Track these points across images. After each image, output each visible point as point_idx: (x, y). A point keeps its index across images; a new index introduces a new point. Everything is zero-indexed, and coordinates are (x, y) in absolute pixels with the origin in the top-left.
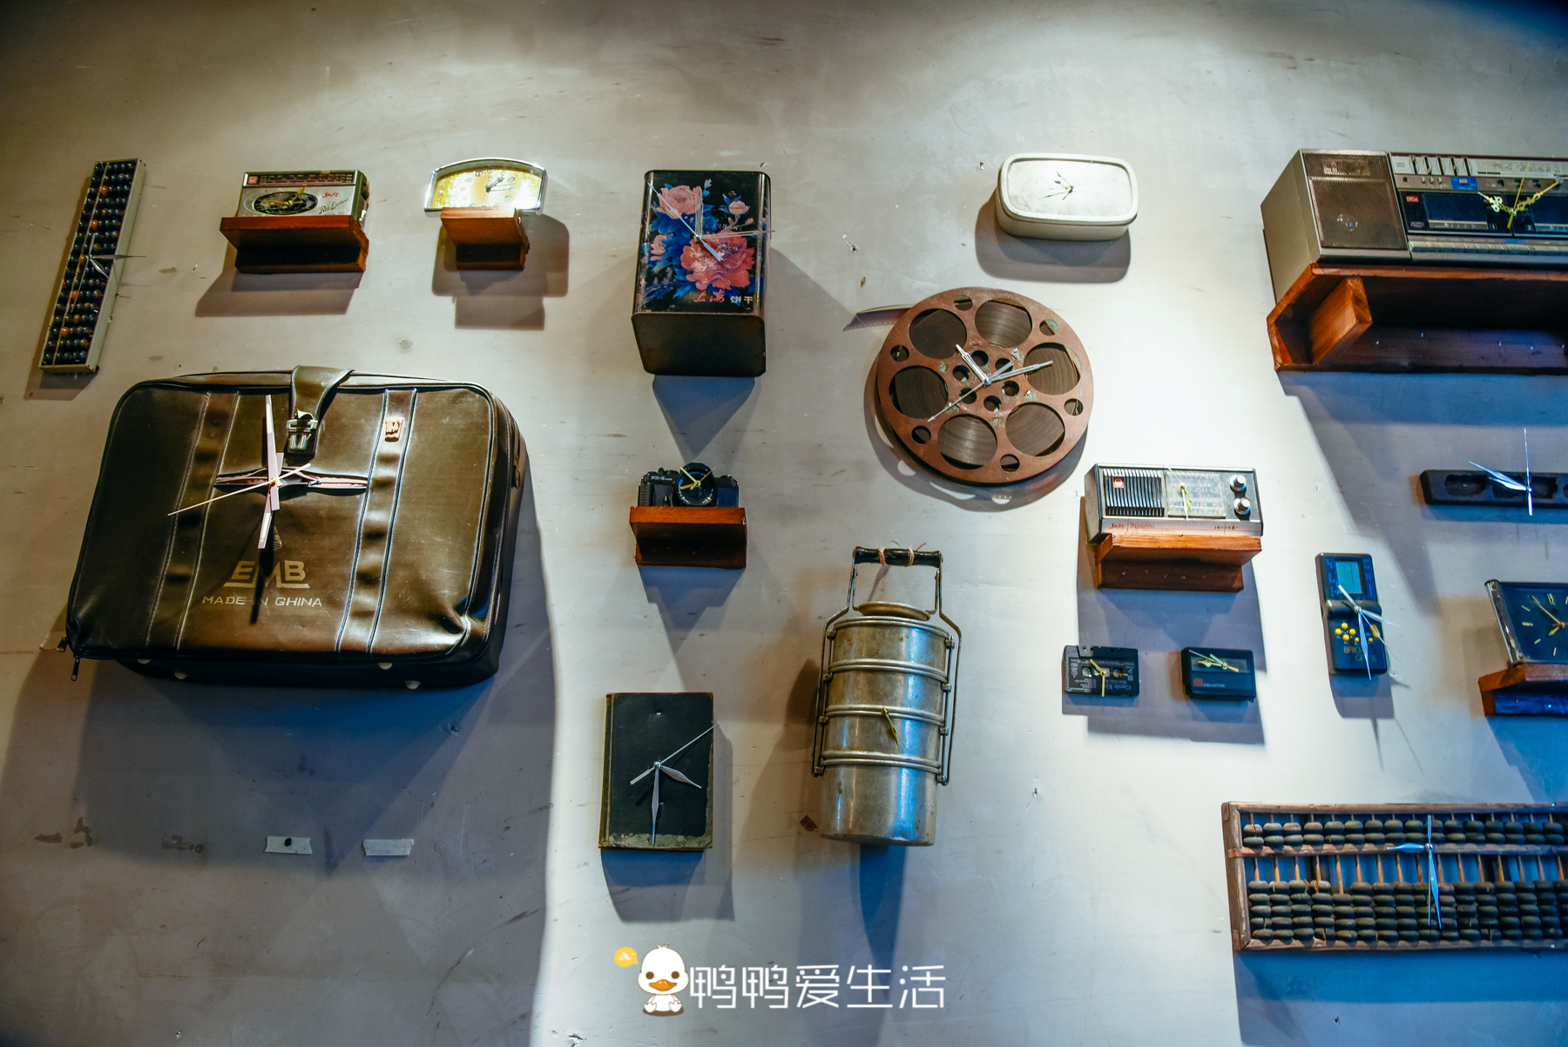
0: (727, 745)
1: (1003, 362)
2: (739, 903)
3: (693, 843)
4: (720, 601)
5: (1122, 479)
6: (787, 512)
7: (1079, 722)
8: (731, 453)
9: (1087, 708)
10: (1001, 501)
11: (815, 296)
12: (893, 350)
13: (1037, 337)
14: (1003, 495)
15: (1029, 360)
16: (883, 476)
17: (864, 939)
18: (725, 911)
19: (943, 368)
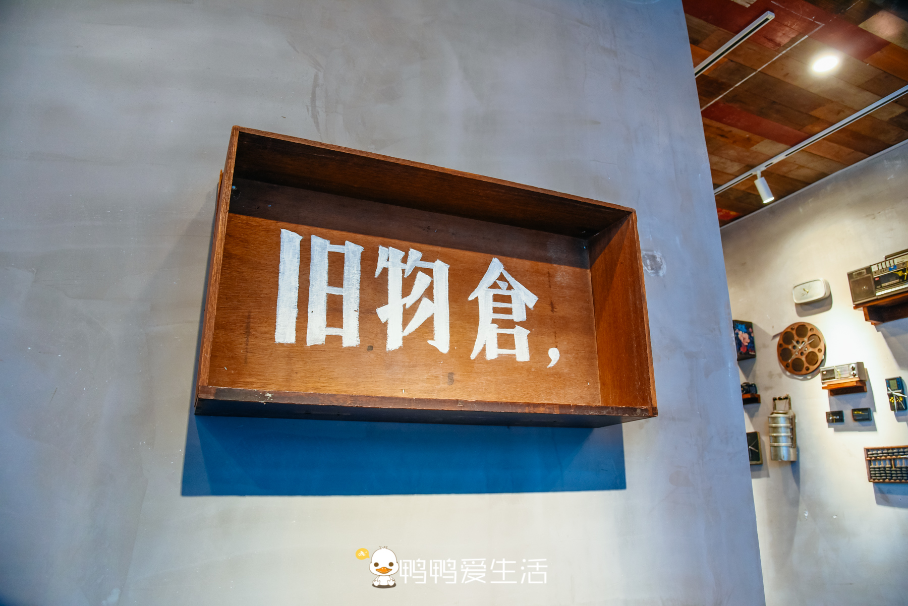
0: (763, 441)
1: (803, 342)
2: (771, 474)
3: (758, 462)
4: (757, 410)
5: (826, 371)
6: (767, 388)
7: (832, 429)
8: (754, 376)
9: (833, 426)
10: (809, 377)
11: (764, 333)
12: (780, 345)
13: (810, 333)
14: (810, 376)
15: (808, 340)
16: (784, 376)
17: (794, 481)
18: (768, 476)
19: (790, 347)
